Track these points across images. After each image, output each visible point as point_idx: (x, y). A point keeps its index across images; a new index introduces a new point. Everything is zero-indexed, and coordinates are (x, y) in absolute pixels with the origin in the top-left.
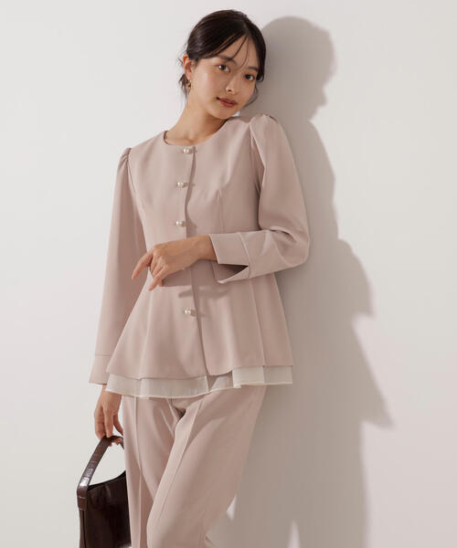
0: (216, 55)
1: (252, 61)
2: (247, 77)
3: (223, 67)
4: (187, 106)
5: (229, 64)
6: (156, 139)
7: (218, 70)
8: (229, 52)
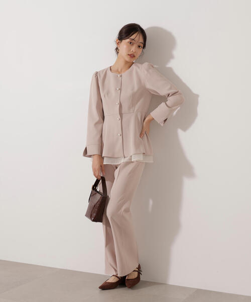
0: (128, 38)
1: (141, 40)
2: (139, 47)
3: (131, 43)
4: (118, 58)
5: (133, 41)
6: (107, 69)
7: (129, 44)
8: (133, 37)
